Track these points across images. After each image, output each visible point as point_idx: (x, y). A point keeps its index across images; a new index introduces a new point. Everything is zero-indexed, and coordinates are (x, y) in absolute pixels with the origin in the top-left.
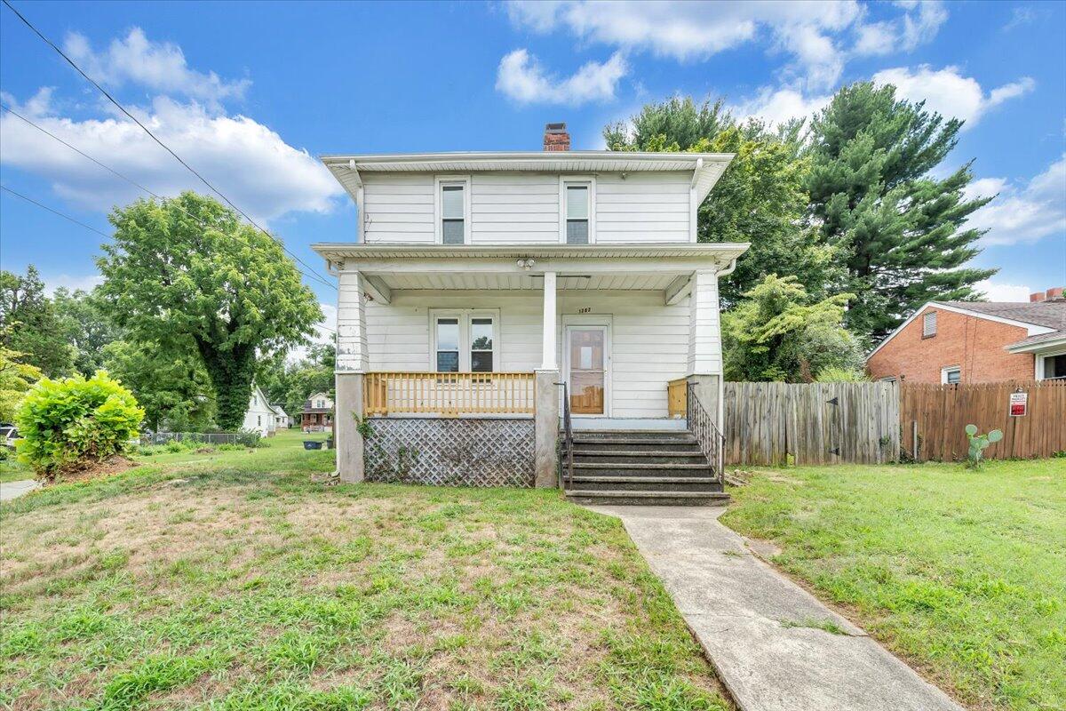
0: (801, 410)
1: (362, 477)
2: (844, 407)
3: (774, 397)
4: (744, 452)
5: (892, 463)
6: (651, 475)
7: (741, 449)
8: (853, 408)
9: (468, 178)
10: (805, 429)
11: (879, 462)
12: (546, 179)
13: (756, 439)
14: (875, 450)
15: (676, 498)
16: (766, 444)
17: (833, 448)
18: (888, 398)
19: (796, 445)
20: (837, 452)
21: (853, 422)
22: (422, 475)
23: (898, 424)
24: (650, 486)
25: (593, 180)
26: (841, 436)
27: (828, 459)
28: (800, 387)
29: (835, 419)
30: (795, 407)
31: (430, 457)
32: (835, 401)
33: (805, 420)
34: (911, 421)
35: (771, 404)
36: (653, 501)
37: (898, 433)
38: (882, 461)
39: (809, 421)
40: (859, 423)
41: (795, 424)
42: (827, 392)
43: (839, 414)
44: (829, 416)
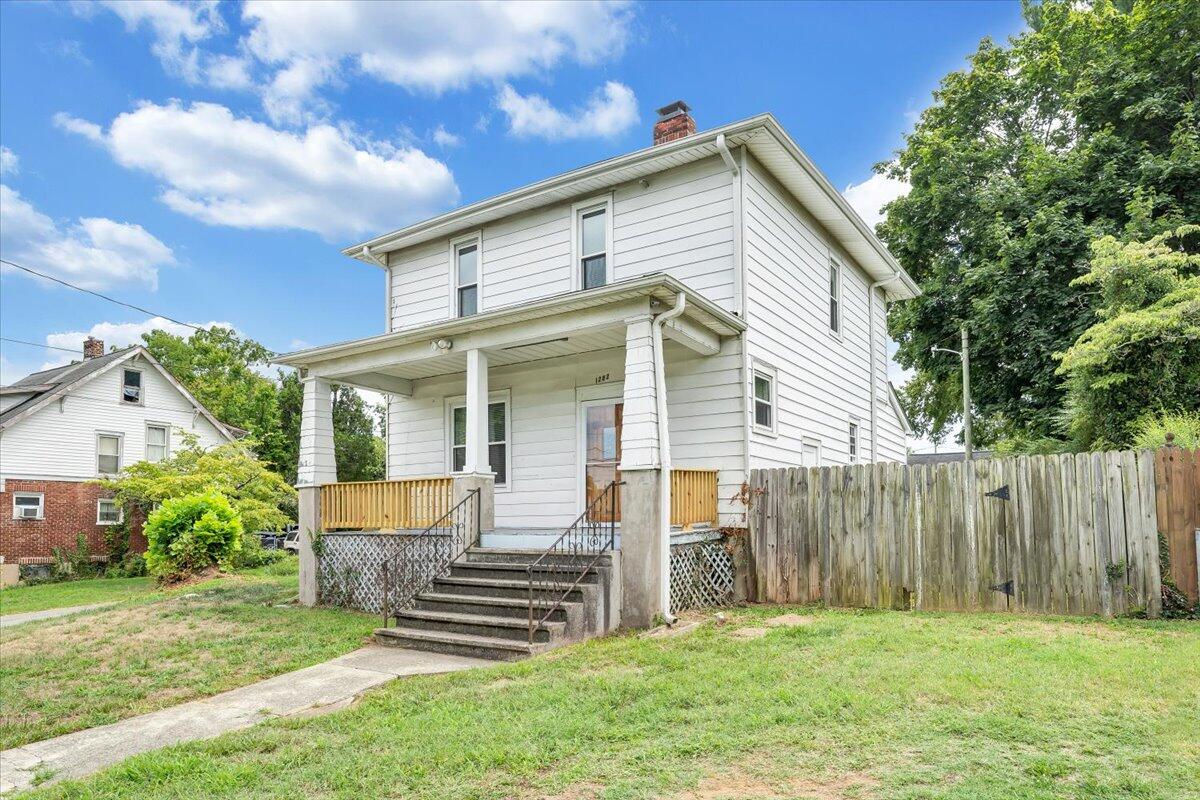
0: (931, 511)
1: (314, 599)
2: (1025, 506)
3: (878, 488)
4: (827, 583)
5: (1141, 615)
6: (492, 615)
7: (822, 578)
8: (1042, 504)
9: (478, 234)
10: (939, 545)
11: (1108, 612)
12: (556, 213)
13: (846, 561)
14: (1098, 587)
15: (475, 647)
16: (866, 571)
17: (999, 581)
18: (1125, 482)
19: (919, 572)
20: (1008, 588)
21: (1043, 531)
22: (363, 599)
23: (1154, 535)
24: (458, 627)
25: (609, 199)
26: (1017, 558)
27: (986, 602)
28: (929, 471)
29: (1003, 527)
30: (918, 504)
31: (369, 579)
32: (1003, 493)
33: (939, 528)
34: (1188, 528)
35: (872, 503)
36: (451, 648)
37: (1154, 551)
38: (1114, 609)
39: (947, 530)
40: (1057, 530)
41: (919, 536)
42: (986, 475)
43: (1011, 517)
44: (991, 522)
